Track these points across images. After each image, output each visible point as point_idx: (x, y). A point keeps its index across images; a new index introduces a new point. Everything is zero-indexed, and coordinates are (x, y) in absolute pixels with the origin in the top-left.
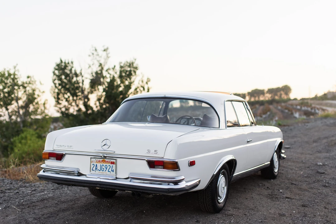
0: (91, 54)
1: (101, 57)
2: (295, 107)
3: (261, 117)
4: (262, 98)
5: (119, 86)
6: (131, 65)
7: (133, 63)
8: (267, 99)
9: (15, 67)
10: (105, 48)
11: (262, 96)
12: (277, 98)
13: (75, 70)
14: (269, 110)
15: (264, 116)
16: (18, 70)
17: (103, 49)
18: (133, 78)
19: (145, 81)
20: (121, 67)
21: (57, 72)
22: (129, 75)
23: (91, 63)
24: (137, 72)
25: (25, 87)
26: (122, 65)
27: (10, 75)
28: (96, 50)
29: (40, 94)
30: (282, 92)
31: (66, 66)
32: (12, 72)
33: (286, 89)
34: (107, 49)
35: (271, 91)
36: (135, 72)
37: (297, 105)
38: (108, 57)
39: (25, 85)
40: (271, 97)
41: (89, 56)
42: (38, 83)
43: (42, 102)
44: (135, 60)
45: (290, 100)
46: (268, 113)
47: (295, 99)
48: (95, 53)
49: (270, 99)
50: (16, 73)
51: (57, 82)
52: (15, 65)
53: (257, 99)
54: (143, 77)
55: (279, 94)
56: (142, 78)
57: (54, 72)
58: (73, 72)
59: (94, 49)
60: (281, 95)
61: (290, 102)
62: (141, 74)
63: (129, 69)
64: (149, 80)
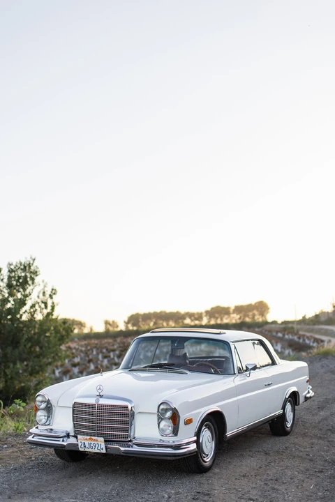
2: (274, 334)
4: (226, 320)
5: (6, 301)
6: (26, 267)
7: (29, 265)
8: (234, 321)
11: (226, 316)
12: (247, 320)
18: (29, 289)
19: (48, 293)
20: (11, 271)
22: (24, 283)
24: (37, 279)
26: (12, 267)
30: (255, 312)
33: (262, 307)
35: (238, 309)
36: (33, 279)
37: (277, 332)
40: (240, 318)
44: (34, 260)
45: (267, 323)
47: (274, 322)
49: (239, 321)
53: (219, 321)
54: (45, 286)
55: (250, 314)
56: (44, 289)
60: (254, 315)
61: (267, 327)
62: (43, 281)
63: (23, 274)
64: (54, 292)
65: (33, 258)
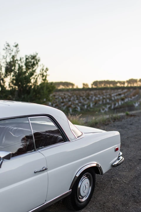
0: (5, 48)
1: (12, 51)
3: (131, 98)
4: (135, 85)
5: (25, 72)
7: (35, 56)
8: (139, 85)
10: (16, 44)
11: (135, 83)
14: (138, 93)
15: (133, 98)
17: (15, 45)
18: (35, 67)
19: (45, 69)
20: (27, 59)
22: (34, 64)
23: (5, 55)
24: (39, 63)
26: (27, 57)
28: (8, 46)
34: (17, 45)
36: (37, 63)
38: (17, 52)
41: (4, 49)
44: (37, 54)
46: (137, 96)
48: (8, 48)
53: (132, 85)
54: (43, 67)
59: (7, 44)
62: (42, 64)
63: (33, 61)
64: (47, 69)
65: (37, 53)
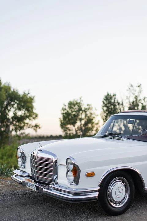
0: (128, 89)
1: (135, 91)
9: (80, 98)
13: (117, 101)
16: (82, 101)
17: (138, 85)
21: (105, 102)
23: (128, 95)
25: (85, 112)
27: (77, 103)
28: (132, 86)
29: (95, 117)
31: (111, 98)
32: (78, 101)
34: (141, 85)
38: (140, 91)
39: (86, 110)
42: (94, 109)
43: (96, 122)
48: (131, 88)
50: (81, 102)
51: (105, 108)
52: (80, 97)
57: (103, 102)
58: (116, 101)
